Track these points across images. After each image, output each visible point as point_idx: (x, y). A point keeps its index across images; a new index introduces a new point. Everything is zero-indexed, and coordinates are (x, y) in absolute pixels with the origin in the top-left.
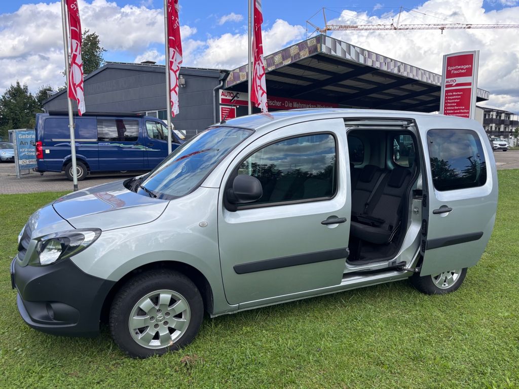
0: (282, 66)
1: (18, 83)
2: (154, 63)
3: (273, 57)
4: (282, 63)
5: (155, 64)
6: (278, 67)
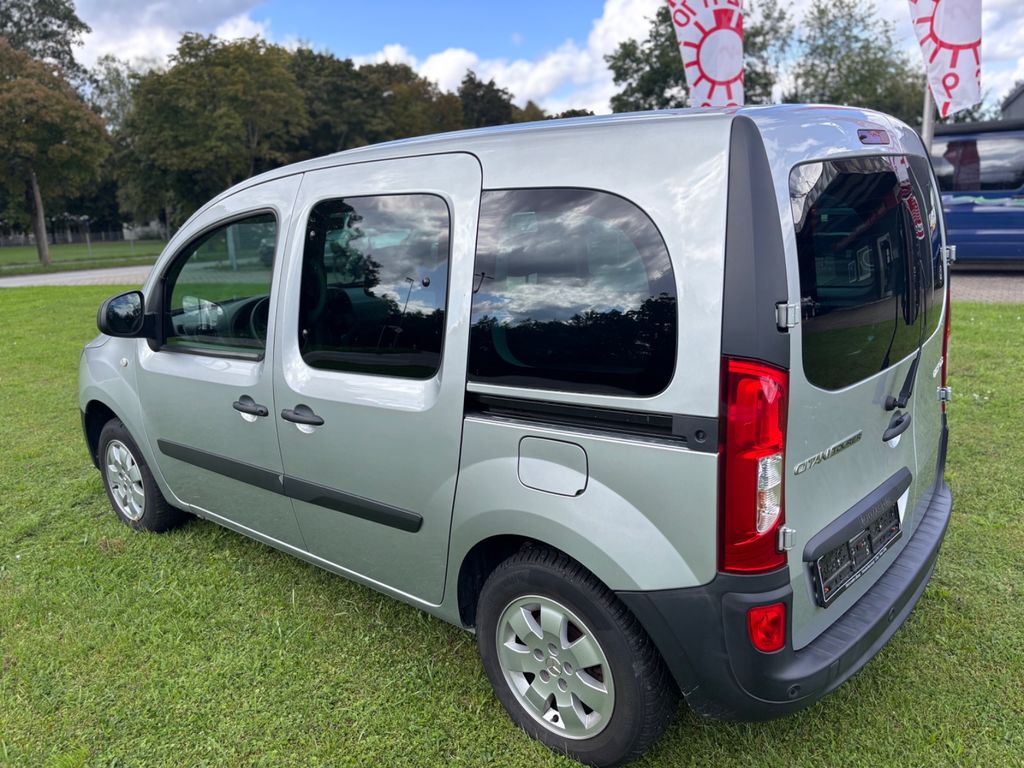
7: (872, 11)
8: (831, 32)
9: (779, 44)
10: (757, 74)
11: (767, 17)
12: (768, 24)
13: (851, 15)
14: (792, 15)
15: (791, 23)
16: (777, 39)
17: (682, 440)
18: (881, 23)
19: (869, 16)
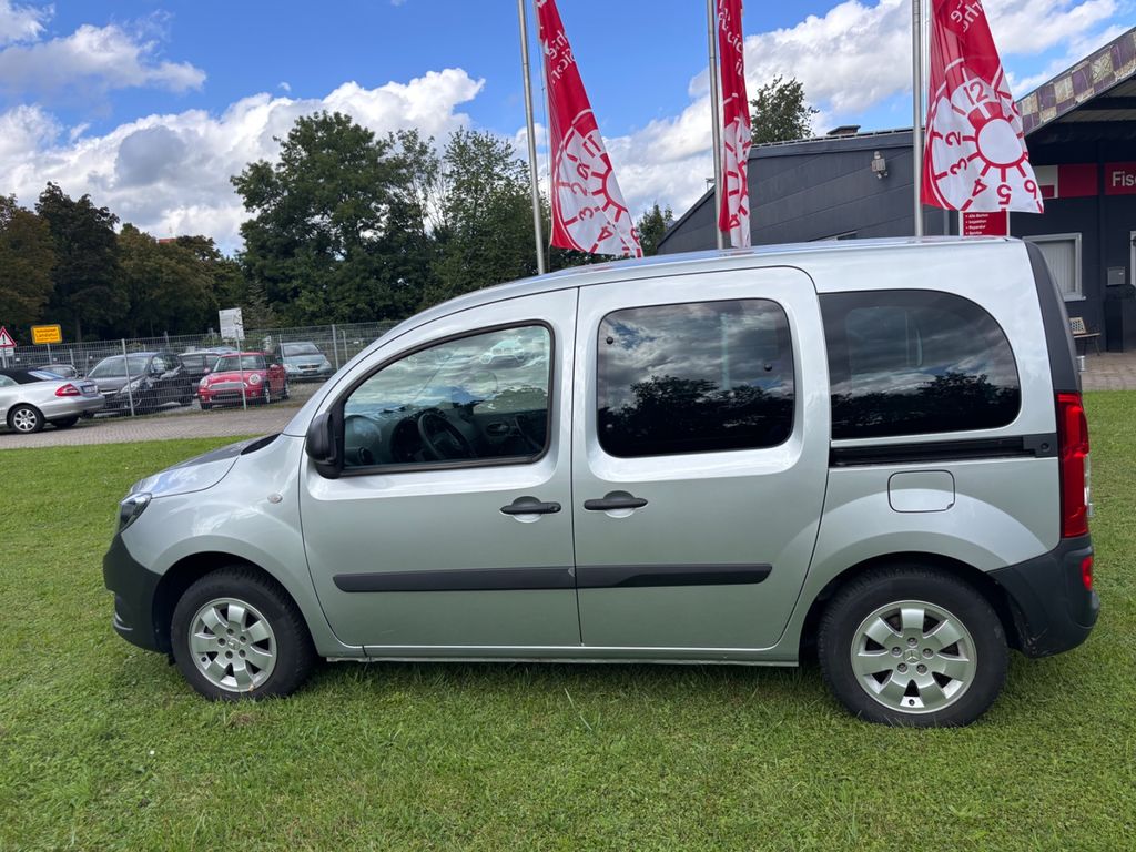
0: (1112, 84)
1: (657, 207)
2: (855, 129)
3: (1088, 66)
4: (1112, 76)
5: (859, 131)
6: (1101, 91)
7: (510, 151)
8: (474, 169)
9: (425, 176)
10: (406, 205)
11: (409, 149)
12: (411, 156)
13: (489, 153)
14: (435, 150)
15: (435, 157)
16: (422, 172)
17: (1031, 453)
18: (519, 163)
19: (507, 156)
